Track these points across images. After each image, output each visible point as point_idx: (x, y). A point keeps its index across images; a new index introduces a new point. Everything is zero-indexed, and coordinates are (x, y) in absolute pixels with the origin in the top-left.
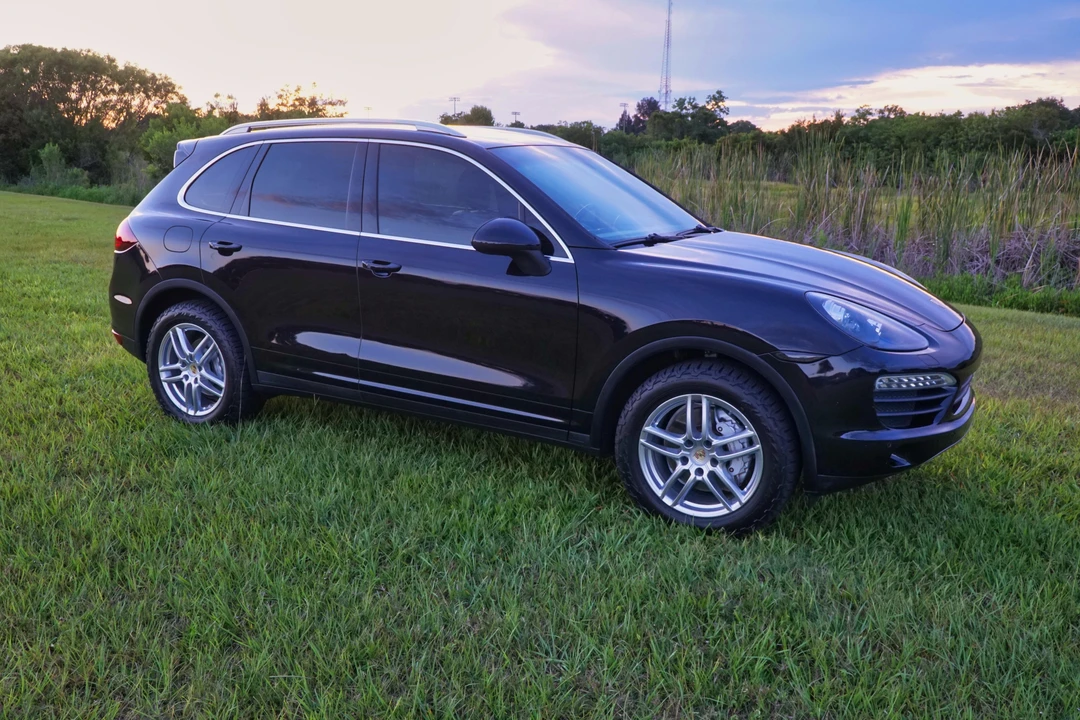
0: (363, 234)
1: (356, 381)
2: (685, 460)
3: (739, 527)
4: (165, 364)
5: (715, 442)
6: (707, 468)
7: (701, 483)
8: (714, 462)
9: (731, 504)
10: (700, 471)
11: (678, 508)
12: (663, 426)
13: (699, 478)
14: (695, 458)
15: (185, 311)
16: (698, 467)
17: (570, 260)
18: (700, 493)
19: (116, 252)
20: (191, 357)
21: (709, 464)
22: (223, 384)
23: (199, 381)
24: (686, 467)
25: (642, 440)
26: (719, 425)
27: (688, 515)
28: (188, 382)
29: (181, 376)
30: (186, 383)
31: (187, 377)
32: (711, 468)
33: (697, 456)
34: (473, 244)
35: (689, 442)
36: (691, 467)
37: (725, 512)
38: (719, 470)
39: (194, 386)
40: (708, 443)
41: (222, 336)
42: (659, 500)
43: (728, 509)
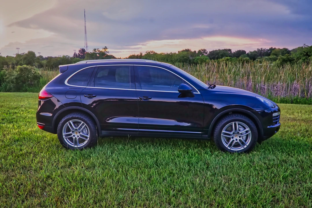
0: (137, 90)
1: (137, 130)
2: (233, 138)
3: (248, 151)
4: (64, 133)
5: (240, 132)
6: (238, 138)
7: (237, 143)
8: (240, 137)
9: (244, 146)
10: (236, 140)
11: (231, 149)
12: (226, 130)
13: (237, 141)
14: (235, 137)
15: (74, 116)
16: (236, 139)
17: (199, 93)
18: (237, 145)
19: (39, 100)
20: (76, 130)
21: (239, 137)
22: (89, 136)
23: (79, 136)
24: (233, 139)
25: (222, 135)
26: (239, 128)
27: (235, 151)
28: (75, 137)
29: (72, 136)
30: (74, 138)
31: (74, 136)
32: (240, 139)
33: (235, 136)
34: (178, 91)
35: (234, 133)
36: (234, 139)
37: (243, 148)
38: (241, 139)
39: (77, 138)
40: (238, 133)
41: (88, 122)
42: (227, 148)
43: (244, 147)
